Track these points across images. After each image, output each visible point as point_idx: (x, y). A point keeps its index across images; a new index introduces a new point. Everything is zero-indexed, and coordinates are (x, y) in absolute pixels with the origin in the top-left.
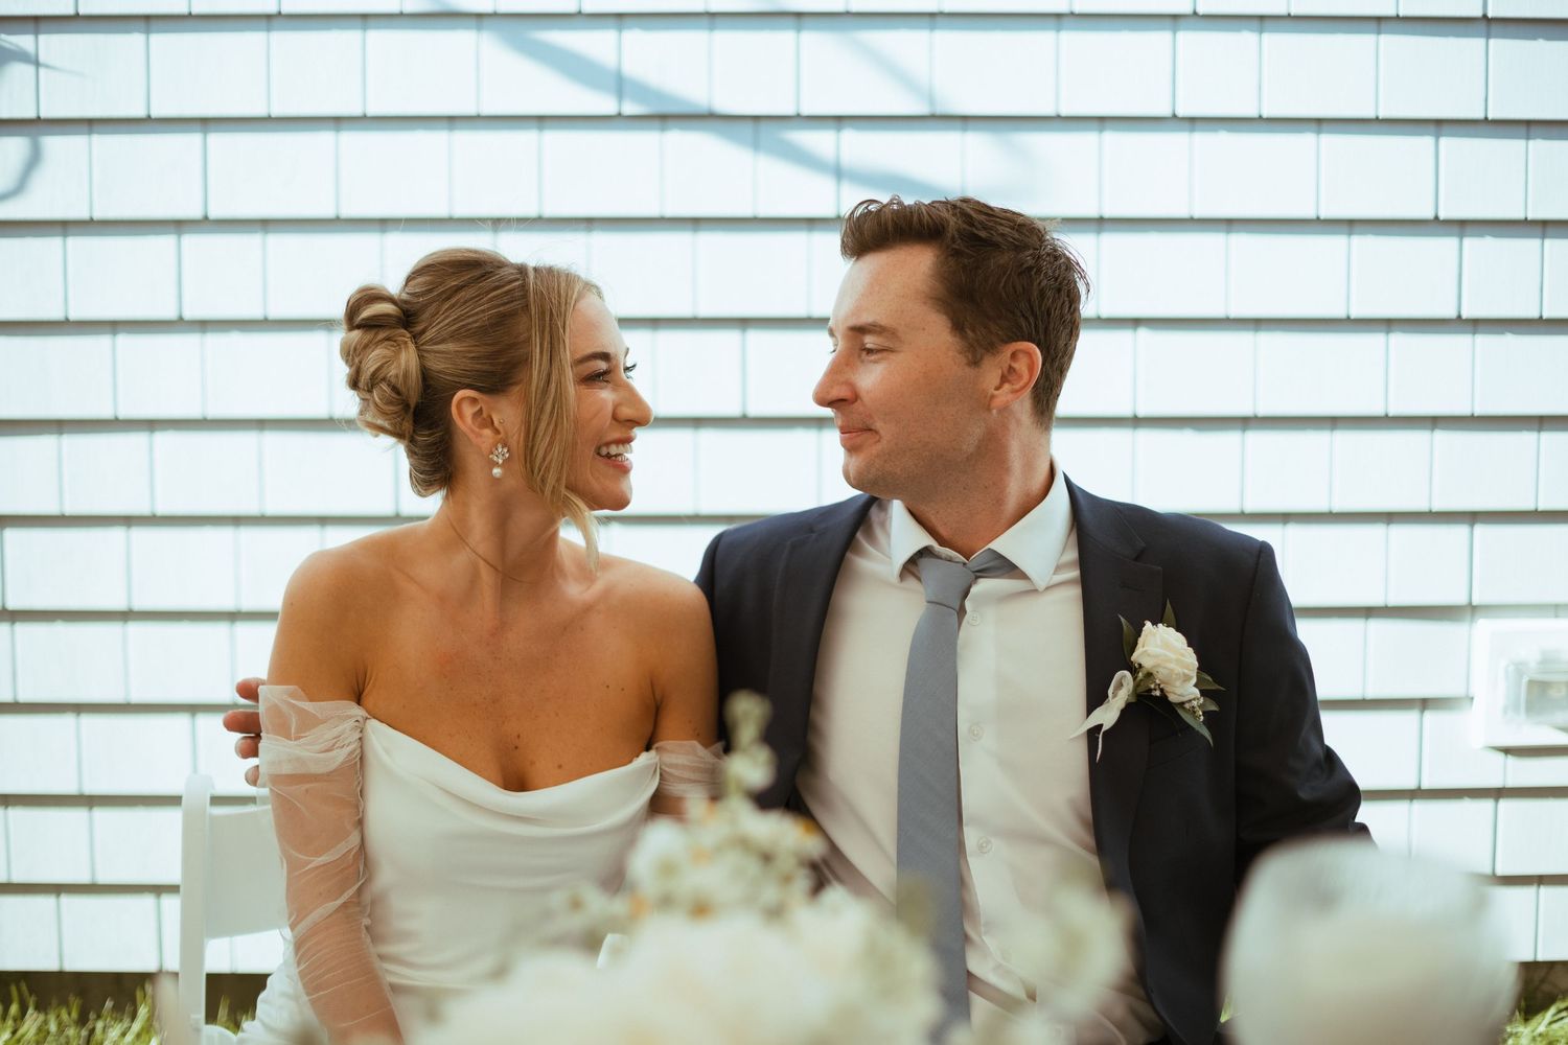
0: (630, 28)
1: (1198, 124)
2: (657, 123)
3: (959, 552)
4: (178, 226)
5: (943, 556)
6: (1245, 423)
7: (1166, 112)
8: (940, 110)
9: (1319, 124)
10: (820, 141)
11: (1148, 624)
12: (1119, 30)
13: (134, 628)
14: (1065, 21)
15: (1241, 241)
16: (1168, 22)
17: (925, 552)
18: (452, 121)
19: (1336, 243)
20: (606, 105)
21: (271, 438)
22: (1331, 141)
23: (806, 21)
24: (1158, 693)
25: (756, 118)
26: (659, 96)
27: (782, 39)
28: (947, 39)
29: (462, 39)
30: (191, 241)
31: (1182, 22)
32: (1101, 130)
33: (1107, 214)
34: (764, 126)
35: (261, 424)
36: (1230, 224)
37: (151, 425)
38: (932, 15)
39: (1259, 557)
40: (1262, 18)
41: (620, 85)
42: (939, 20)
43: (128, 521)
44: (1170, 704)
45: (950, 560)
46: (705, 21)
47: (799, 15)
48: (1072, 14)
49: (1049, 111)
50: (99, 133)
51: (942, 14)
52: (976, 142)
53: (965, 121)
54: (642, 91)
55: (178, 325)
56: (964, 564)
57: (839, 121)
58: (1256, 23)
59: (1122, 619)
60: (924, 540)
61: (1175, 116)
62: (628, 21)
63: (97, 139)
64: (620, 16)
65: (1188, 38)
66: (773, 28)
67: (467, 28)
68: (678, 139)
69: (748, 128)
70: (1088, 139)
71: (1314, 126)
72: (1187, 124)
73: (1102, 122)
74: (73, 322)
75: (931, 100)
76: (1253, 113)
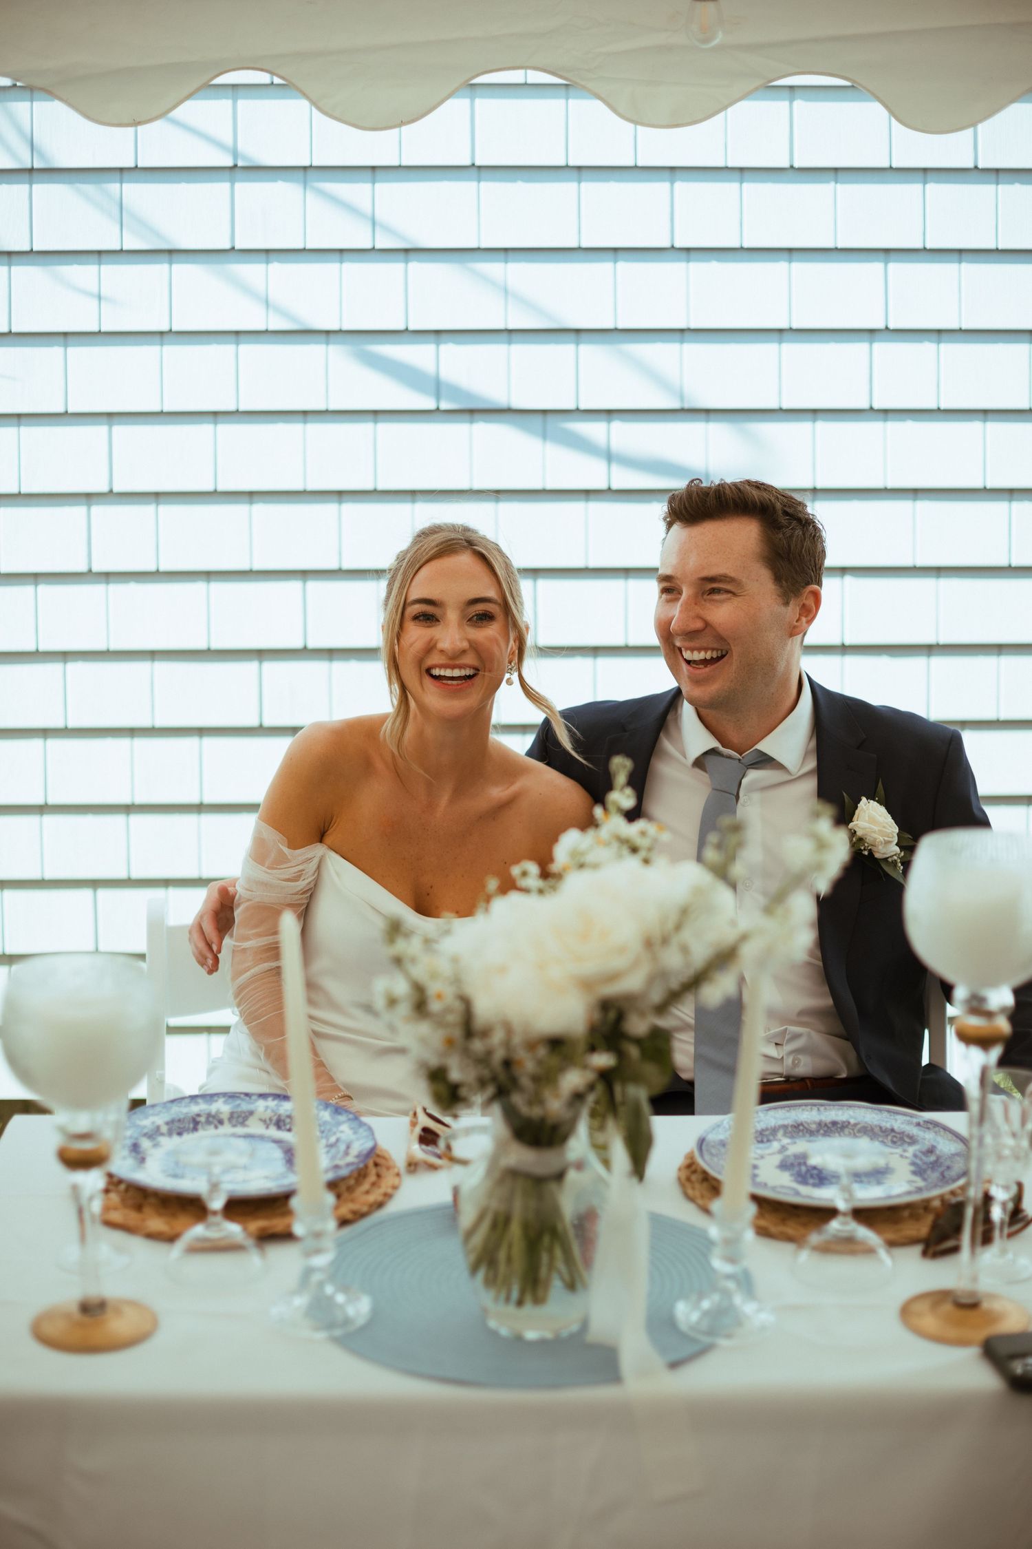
0: (445, 343)
1: (890, 415)
2: (467, 416)
3: (735, 751)
4: (89, 498)
5: (725, 754)
6: (930, 649)
7: (864, 405)
8: (686, 406)
9: (985, 414)
10: (594, 430)
11: (864, 799)
12: (828, 342)
13: (49, 820)
14: (786, 335)
15: (924, 507)
16: (867, 335)
17: (712, 752)
18: (305, 415)
19: (999, 508)
20: (429, 403)
21: (161, 667)
22: (995, 428)
23: (584, 336)
24: (866, 853)
25: (545, 412)
26: (468, 395)
27: (564, 351)
28: (693, 350)
29: (314, 351)
30: (98, 510)
31: (877, 335)
32: (814, 420)
33: (819, 486)
34: (550, 418)
35: (153, 655)
36: (915, 493)
37: (65, 656)
38: (682, 331)
39: (950, 744)
40: (939, 331)
41: (438, 387)
42: (687, 335)
43: (45, 733)
44: (876, 861)
45: (729, 757)
46: (505, 336)
47: (578, 331)
48: (791, 329)
49: (773, 405)
50: (26, 425)
51: (689, 330)
52: (717, 430)
53: (708, 413)
54: (455, 391)
55: (88, 576)
56: (739, 760)
57: (609, 414)
58: (935, 336)
59: (845, 794)
60: (711, 743)
61: (871, 408)
62: (444, 336)
63: (24, 430)
64: (437, 332)
65: (882, 348)
66: (557, 342)
67: (317, 343)
68: (483, 430)
69: (538, 419)
70: (803, 428)
71: (981, 416)
72: (882, 415)
73: (815, 413)
74: (3, 574)
75: (682, 398)
76: (933, 406)
